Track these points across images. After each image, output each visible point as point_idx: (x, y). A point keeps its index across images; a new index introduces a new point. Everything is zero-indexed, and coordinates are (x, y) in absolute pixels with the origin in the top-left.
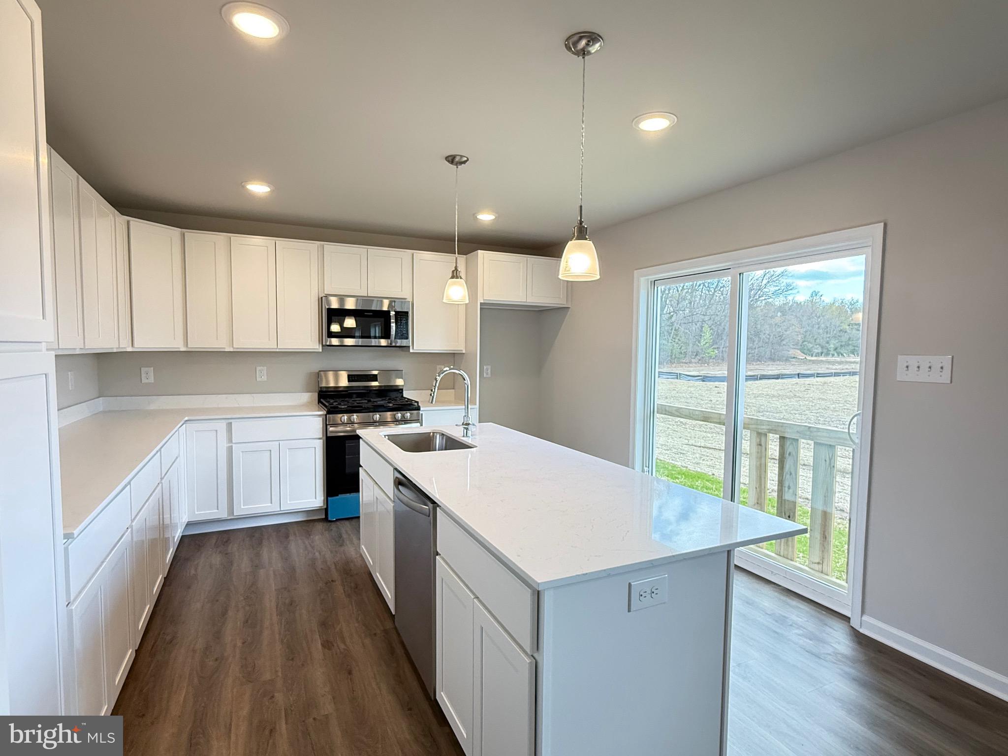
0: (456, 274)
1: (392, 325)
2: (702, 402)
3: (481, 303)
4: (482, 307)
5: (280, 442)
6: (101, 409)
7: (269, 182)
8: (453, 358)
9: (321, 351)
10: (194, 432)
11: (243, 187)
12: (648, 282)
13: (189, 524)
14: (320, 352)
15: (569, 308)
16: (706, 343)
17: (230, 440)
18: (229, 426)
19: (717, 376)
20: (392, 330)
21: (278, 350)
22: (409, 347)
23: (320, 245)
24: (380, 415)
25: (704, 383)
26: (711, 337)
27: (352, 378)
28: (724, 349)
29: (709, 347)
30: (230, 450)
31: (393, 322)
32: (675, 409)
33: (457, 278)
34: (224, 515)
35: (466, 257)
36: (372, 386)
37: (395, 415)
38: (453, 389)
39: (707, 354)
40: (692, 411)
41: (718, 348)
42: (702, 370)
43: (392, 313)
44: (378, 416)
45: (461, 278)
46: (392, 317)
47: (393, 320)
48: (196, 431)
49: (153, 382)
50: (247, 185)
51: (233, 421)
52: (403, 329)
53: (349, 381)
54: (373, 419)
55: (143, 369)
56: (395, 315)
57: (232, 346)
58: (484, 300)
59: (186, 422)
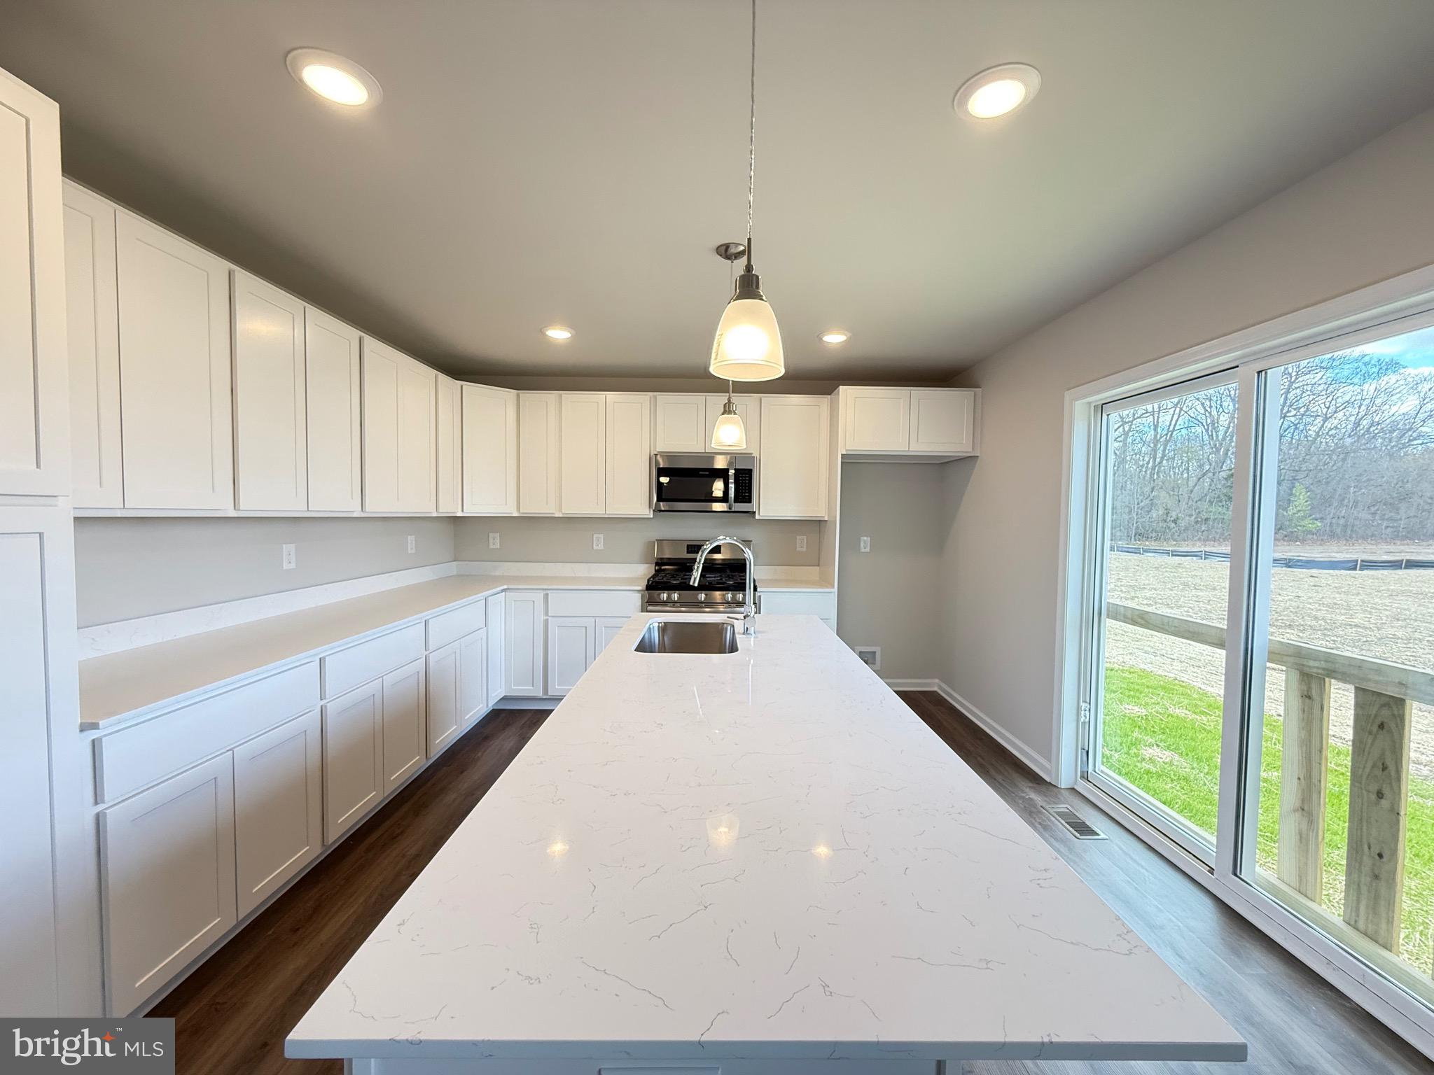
0: (729, 408)
1: (730, 485)
2: (1280, 598)
3: (842, 455)
4: (844, 461)
5: (597, 619)
6: (455, 573)
7: (571, 325)
8: (816, 526)
9: (652, 516)
10: (513, 602)
11: (544, 334)
12: (1090, 408)
13: (505, 699)
14: (649, 518)
15: (977, 456)
16: (1299, 511)
17: (546, 613)
18: (546, 596)
19: (1316, 559)
20: (730, 492)
21: (606, 516)
22: (755, 512)
23: (654, 395)
24: (706, 595)
25: (1289, 569)
26: (1309, 503)
27: (691, 548)
28: (1334, 521)
29: (1304, 518)
30: (546, 622)
31: (732, 483)
32: (1137, 613)
33: (730, 412)
34: (539, 693)
35: (831, 398)
37: (724, 595)
38: (818, 565)
39: (1299, 528)
40: (1167, 618)
41: (1322, 518)
42: (1290, 551)
43: (732, 472)
44: (703, 595)
45: (735, 414)
46: (730, 476)
47: (731, 480)
48: (515, 601)
49: (499, 547)
50: (547, 330)
51: (549, 592)
52: (745, 490)
53: (688, 552)
54: (698, 599)
55: (491, 535)
56: (735, 474)
57: (561, 511)
58: (847, 450)
59: (504, 590)
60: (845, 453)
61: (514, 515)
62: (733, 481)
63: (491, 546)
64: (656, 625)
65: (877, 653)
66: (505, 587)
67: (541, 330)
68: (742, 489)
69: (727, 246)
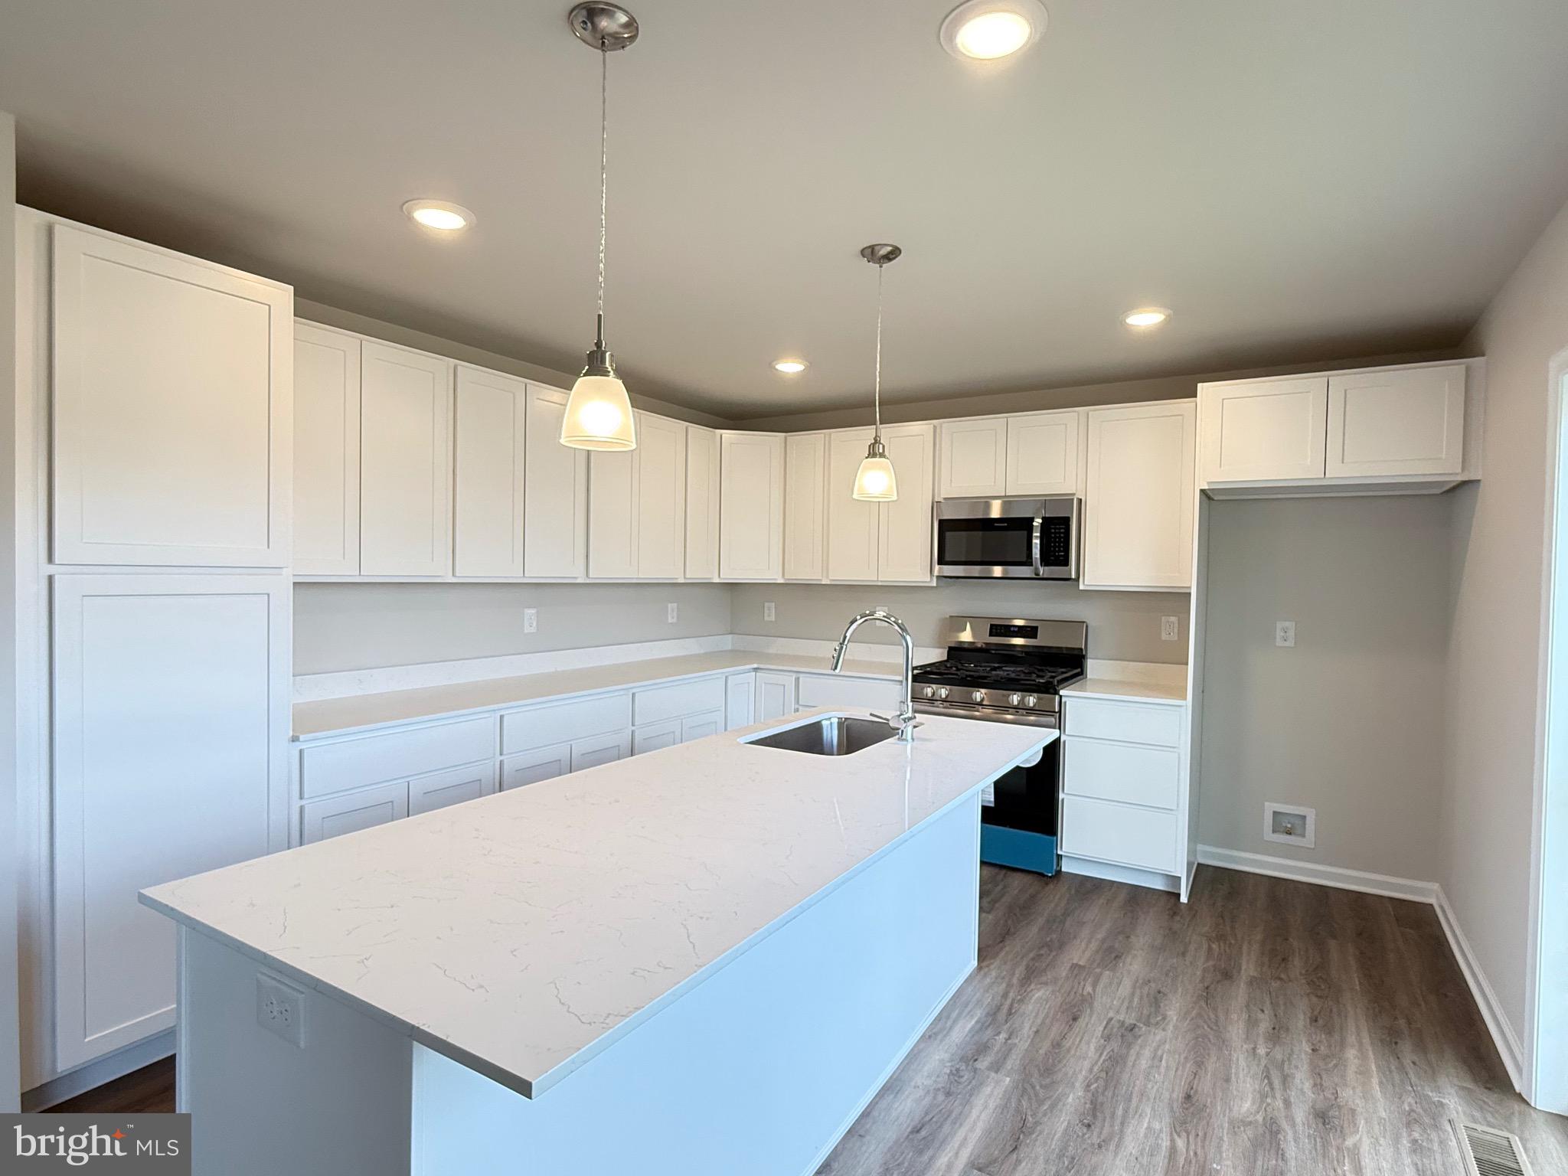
1: (1034, 541)
3: (1200, 490)
4: (1203, 499)
6: (730, 648)
8: (1186, 601)
9: (935, 585)
10: (763, 685)
11: (774, 369)
14: (934, 587)
15: (1477, 482)
18: (797, 680)
20: (1034, 550)
21: (880, 584)
22: (1074, 579)
23: (939, 424)
27: (996, 629)
31: (1036, 537)
36: (1015, 646)
37: (1007, 696)
43: (1038, 522)
44: (980, 694)
46: (1034, 528)
47: (1037, 534)
48: (765, 683)
49: (773, 619)
50: (776, 364)
51: (801, 675)
52: (1059, 547)
53: (991, 635)
54: (972, 699)
55: (766, 604)
56: (1042, 524)
57: (827, 577)
58: (1208, 483)
59: (756, 670)
60: (1206, 487)
61: (779, 582)
62: (1038, 534)
63: (766, 618)
64: (835, 721)
65: (1308, 818)
66: (755, 666)
67: (770, 364)
68: (1055, 547)
69: (872, 248)
